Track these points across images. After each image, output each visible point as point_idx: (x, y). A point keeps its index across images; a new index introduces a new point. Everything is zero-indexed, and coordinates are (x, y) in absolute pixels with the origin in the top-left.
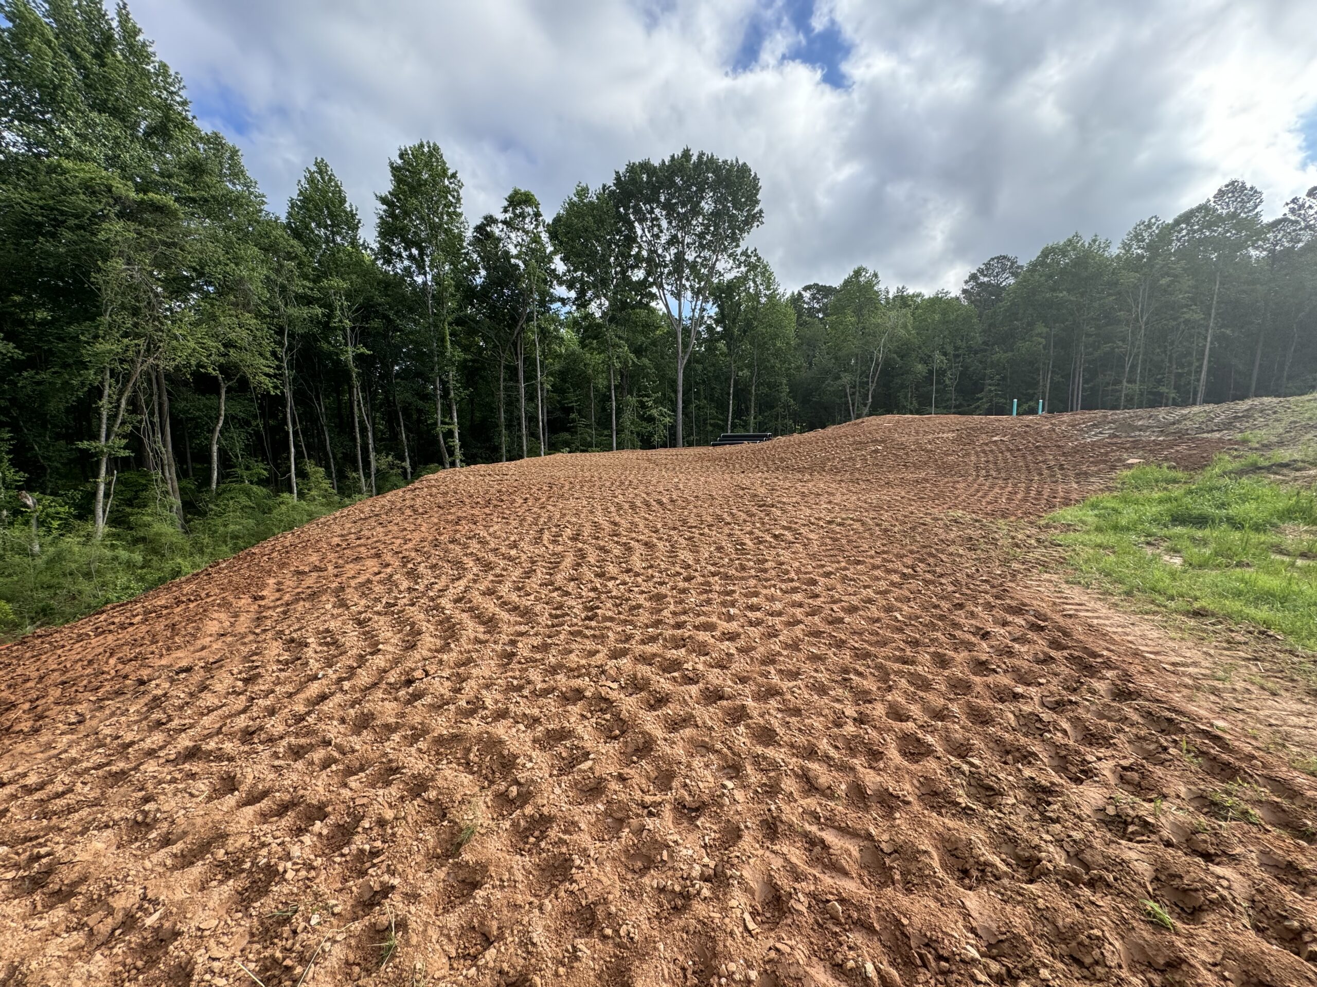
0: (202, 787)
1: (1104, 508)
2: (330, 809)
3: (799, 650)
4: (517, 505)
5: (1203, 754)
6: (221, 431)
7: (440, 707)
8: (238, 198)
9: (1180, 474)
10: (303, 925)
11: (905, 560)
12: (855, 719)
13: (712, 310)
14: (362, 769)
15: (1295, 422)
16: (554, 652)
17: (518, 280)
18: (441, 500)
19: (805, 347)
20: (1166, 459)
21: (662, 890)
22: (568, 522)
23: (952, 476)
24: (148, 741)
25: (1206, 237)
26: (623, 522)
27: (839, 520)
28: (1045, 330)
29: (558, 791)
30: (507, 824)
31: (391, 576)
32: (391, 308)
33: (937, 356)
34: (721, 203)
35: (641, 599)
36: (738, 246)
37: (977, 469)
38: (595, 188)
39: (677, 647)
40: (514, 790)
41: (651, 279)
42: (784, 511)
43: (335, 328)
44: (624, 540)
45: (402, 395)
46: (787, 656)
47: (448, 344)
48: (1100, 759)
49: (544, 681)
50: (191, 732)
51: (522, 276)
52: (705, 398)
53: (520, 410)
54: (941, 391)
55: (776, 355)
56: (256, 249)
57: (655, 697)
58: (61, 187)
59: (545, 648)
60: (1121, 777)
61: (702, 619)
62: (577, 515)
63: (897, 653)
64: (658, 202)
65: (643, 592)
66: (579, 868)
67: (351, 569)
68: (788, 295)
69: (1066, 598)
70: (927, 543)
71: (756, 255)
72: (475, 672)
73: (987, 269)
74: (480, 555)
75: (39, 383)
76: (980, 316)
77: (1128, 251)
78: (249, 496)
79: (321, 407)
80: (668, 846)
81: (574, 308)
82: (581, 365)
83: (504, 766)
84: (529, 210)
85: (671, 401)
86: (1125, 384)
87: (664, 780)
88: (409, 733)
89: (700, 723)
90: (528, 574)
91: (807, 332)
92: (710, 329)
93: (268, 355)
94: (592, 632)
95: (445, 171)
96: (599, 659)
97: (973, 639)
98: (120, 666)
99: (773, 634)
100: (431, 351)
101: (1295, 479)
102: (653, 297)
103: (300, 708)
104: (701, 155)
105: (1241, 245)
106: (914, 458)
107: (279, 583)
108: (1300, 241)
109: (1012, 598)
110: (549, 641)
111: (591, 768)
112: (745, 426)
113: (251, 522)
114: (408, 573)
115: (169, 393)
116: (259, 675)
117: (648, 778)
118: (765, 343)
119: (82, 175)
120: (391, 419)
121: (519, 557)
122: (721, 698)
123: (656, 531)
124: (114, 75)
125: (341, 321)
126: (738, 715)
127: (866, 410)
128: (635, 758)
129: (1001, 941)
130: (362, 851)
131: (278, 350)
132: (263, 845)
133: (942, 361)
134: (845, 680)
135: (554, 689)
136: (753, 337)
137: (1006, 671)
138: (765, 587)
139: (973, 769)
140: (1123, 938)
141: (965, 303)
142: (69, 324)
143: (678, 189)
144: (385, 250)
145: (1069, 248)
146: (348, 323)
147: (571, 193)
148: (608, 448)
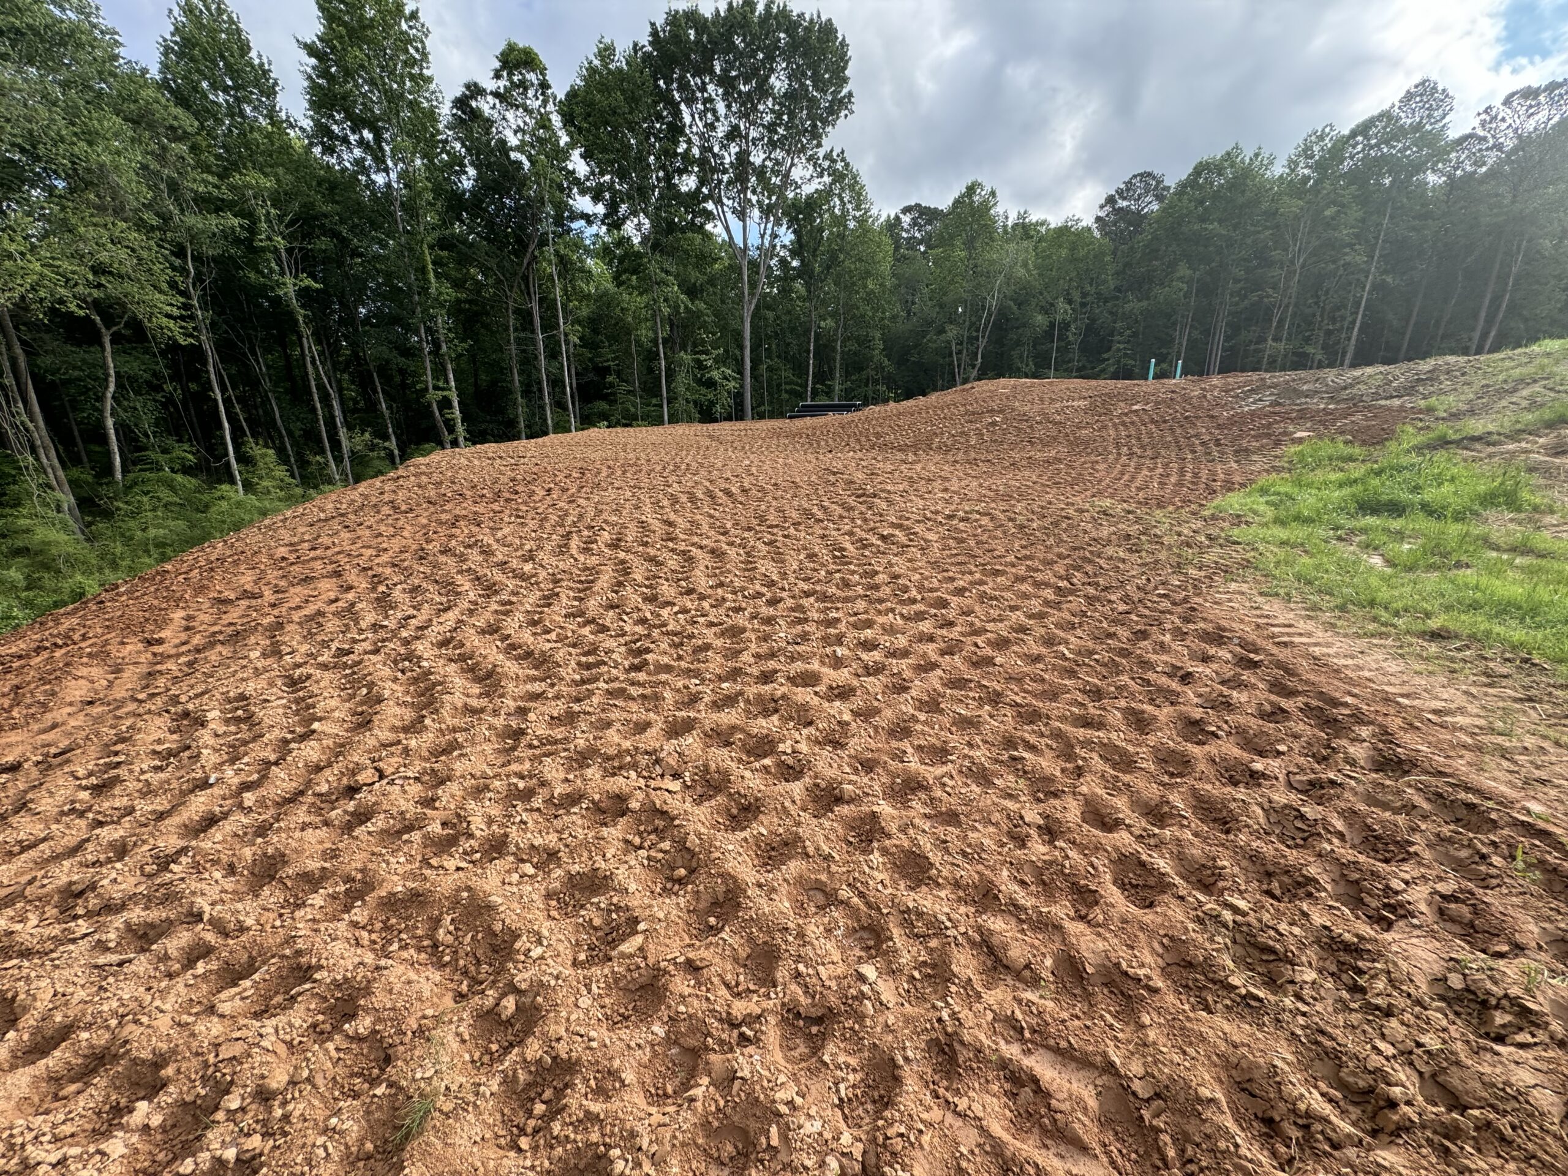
1: (1275, 494)
2: (171, 1069)
3: (941, 711)
4: (536, 498)
5: (1539, 864)
6: (114, 399)
7: (399, 833)
8: (73, 32)
9: (1357, 451)
11: (1056, 567)
12: (1039, 827)
13: (787, 236)
14: (250, 969)
15: (1488, 386)
16: (583, 726)
17: (523, 184)
18: (433, 493)
19: (903, 290)
20: (1340, 432)
22: (606, 521)
23: (1088, 454)
25: (1383, 154)
26: (680, 520)
27: (961, 514)
28: (1189, 272)
29: (585, 1001)
31: (353, 605)
32: (342, 221)
33: (1061, 305)
34: (799, 80)
35: (710, 635)
36: (819, 145)
37: (1118, 445)
38: (622, 47)
39: (766, 713)
40: (510, 1004)
41: (705, 191)
42: (890, 503)
43: (263, 250)
44: (682, 546)
45: (374, 350)
46: (926, 723)
47: (431, 276)
48: (1407, 884)
49: (567, 780)
51: (526, 178)
52: (779, 357)
53: (540, 371)
54: (1063, 350)
55: (869, 299)
56: (119, 120)
57: (738, 803)
59: (570, 718)
60: (1441, 912)
61: (799, 666)
62: (617, 511)
63: (1076, 710)
64: (712, 72)
65: (711, 624)
67: (297, 594)
68: (883, 219)
69: (1267, 617)
70: (1077, 544)
71: (843, 160)
72: (459, 767)
73: (1128, 190)
74: (481, 572)
76: (1114, 253)
77: (1293, 170)
78: (172, 488)
79: (260, 365)
80: (779, 1115)
81: (604, 228)
82: (618, 310)
83: (495, 949)
84: (531, 77)
85: (736, 360)
86: (1270, 342)
88: (341, 888)
89: (811, 850)
90: (548, 600)
91: (905, 270)
92: (783, 262)
93: (165, 287)
94: (641, 691)
95: (399, 6)
96: (652, 738)
97: (1173, 685)
99: (900, 686)
100: (410, 287)
101: (1490, 456)
102: (709, 216)
103: (171, 842)
105: (1419, 167)
106: (1040, 432)
107: (189, 618)
108: (1484, 164)
109: (1204, 619)
110: (576, 707)
111: (641, 949)
112: (829, 393)
113: (181, 524)
114: (377, 599)
115: (22, 342)
116: (117, 780)
117: (736, 960)
118: (854, 284)
120: (364, 381)
121: (535, 575)
122: (839, 800)
123: (725, 533)
125: (269, 239)
126: (870, 831)
127: (975, 373)
128: (712, 920)
131: (179, 279)
133: (1066, 312)
134: (1014, 759)
135: (582, 796)
136: (839, 276)
137: (1229, 735)
138: (880, 612)
139: (1239, 918)
141: (1097, 234)
143: (739, 55)
144: (322, 131)
145: (1226, 164)
146: (280, 242)
147: (590, 52)
148: (658, 421)
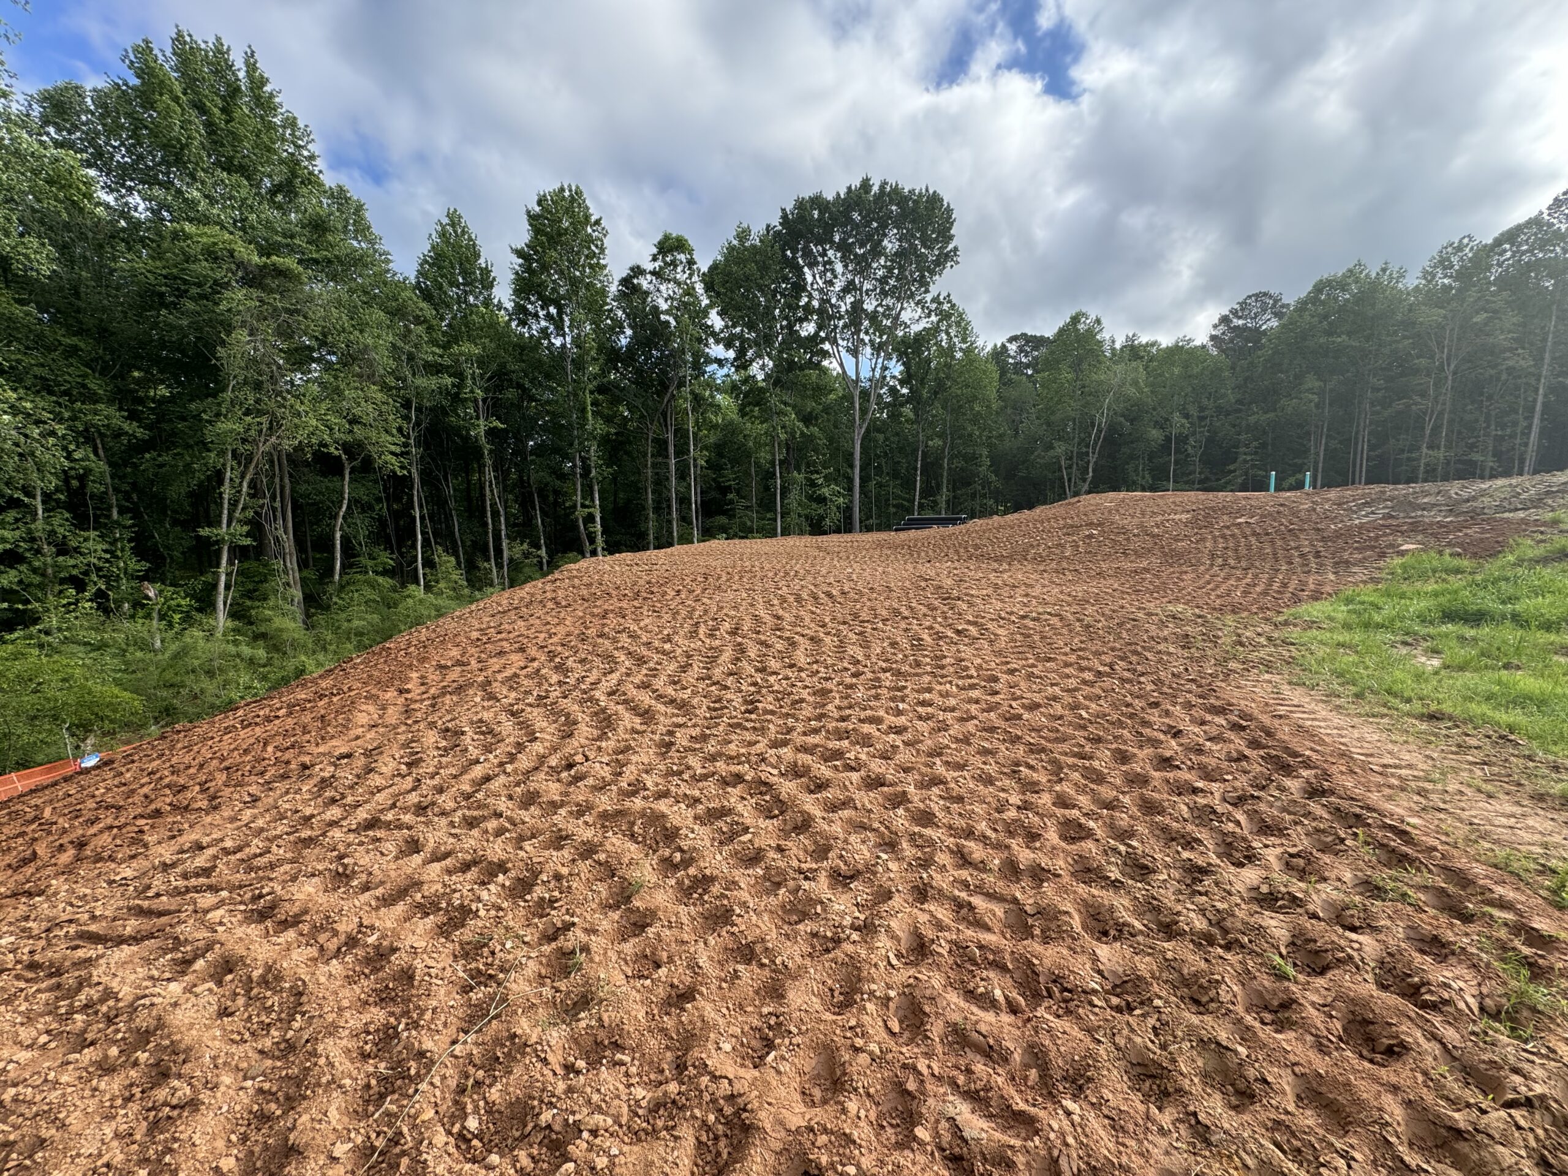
0: (390, 847)
1: (1360, 603)
2: (510, 865)
4: (669, 597)
5: (1383, 846)
6: (344, 518)
7: (602, 787)
8: (362, 256)
9: (1465, 563)
10: (499, 947)
11: (1103, 657)
12: (1018, 806)
13: (896, 368)
14: (533, 836)
16: (713, 742)
17: (668, 341)
18: (585, 592)
19: (1009, 411)
20: (1450, 544)
21: (815, 935)
22: (726, 615)
23: (1180, 565)
24: (329, 813)
25: (1538, 259)
26: (787, 615)
27: (1034, 615)
28: (1317, 384)
29: (719, 857)
30: (673, 882)
31: (538, 670)
32: (526, 375)
33: (1177, 417)
34: (907, 241)
35: (805, 694)
36: (927, 291)
38: (757, 230)
39: (840, 739)
40: (678, 856)
41: (822, 334)
42: (971, 604)
43: (466, 400)
44: (788, 634)
45: (537, 475)
46: (956, 749)
47: (589, 415)
48: (1266, 846)
49: (704, 767)
50: (367, 806)
51: (673, 334)
52: (888, 474)
53: (669, 491)
54: (1182, 463)
55: (974, 421)
56: (383, 314)
57: (815, 783)
58: (184, 254)
59: (704, 738)
61: (869, 713)
62: (735, 608)
63: (1075, 749)
64: (832, 242)
65: (806, 687)
66: (739, 916)
67: (495, 663)
68: (989, 348)
69: (1282, 699)
70: (1133, 640)
71: (949, 302)
73: (1242, 310)
74: (632, 649)
75: (161, 466)
76: (1233, 368)
77: (1429, 282)
78: (373, 588)
79: (450, 488)
80: (822, 903)
81: (733, 369)
82: (741, 437)
83: (667, 837)
84: (682, 257)
85: (846, 478)
86: (1425, 450)
87: (821, 852)
88: (574, 808)
89: (859, 805)
90: (684, 668)
91: (1013, 393)
92: (893, 391)
93: (394, 431)
94: (753, 725)
95: (587, 217)
96: (760, 747)
97: (1162, 737)
98: (279, 754)
99: (944, 727)
100: (570, 424)
102: (825, 354)
103: (467, 788)
104: (884, 184)
106: (1136, 544)
107: (422, 677)
109: (1218, 698)
110: (708, 732)
111: (750, 840)
112: (934, 506)
113: (376, 618)
114: (556, 667)
115: (291, 476)
116: (421, 760)
117: (806, 851)
118: (960, 407)
119: (205, 240)
120: (526, 502)
121: (674, 651)
122: (883, 785)
123: (824, 626)
124: (242, 131)
125: (472, 392)
126: (900, 800)
127: (1086, 487)
128: (793, 834)
129: (1126, 982)
130: (542, 899)
131: (405, 425)
132: (455, 891)
133: (1183, 425)
135: (714, 774)
136: (946, 400)
137: (1190, 768)
138: (941, 684)
139: (1130, 850)
140: (1243, 985)
141: (1215, 352)
142: (191, 401)
143: (856, 226)
144: (520, 309)
145: (1350, 280)
146: (479, 393)
147: (730, 236)
148: (772, 534)
